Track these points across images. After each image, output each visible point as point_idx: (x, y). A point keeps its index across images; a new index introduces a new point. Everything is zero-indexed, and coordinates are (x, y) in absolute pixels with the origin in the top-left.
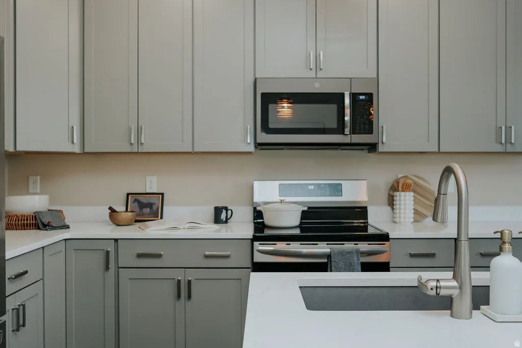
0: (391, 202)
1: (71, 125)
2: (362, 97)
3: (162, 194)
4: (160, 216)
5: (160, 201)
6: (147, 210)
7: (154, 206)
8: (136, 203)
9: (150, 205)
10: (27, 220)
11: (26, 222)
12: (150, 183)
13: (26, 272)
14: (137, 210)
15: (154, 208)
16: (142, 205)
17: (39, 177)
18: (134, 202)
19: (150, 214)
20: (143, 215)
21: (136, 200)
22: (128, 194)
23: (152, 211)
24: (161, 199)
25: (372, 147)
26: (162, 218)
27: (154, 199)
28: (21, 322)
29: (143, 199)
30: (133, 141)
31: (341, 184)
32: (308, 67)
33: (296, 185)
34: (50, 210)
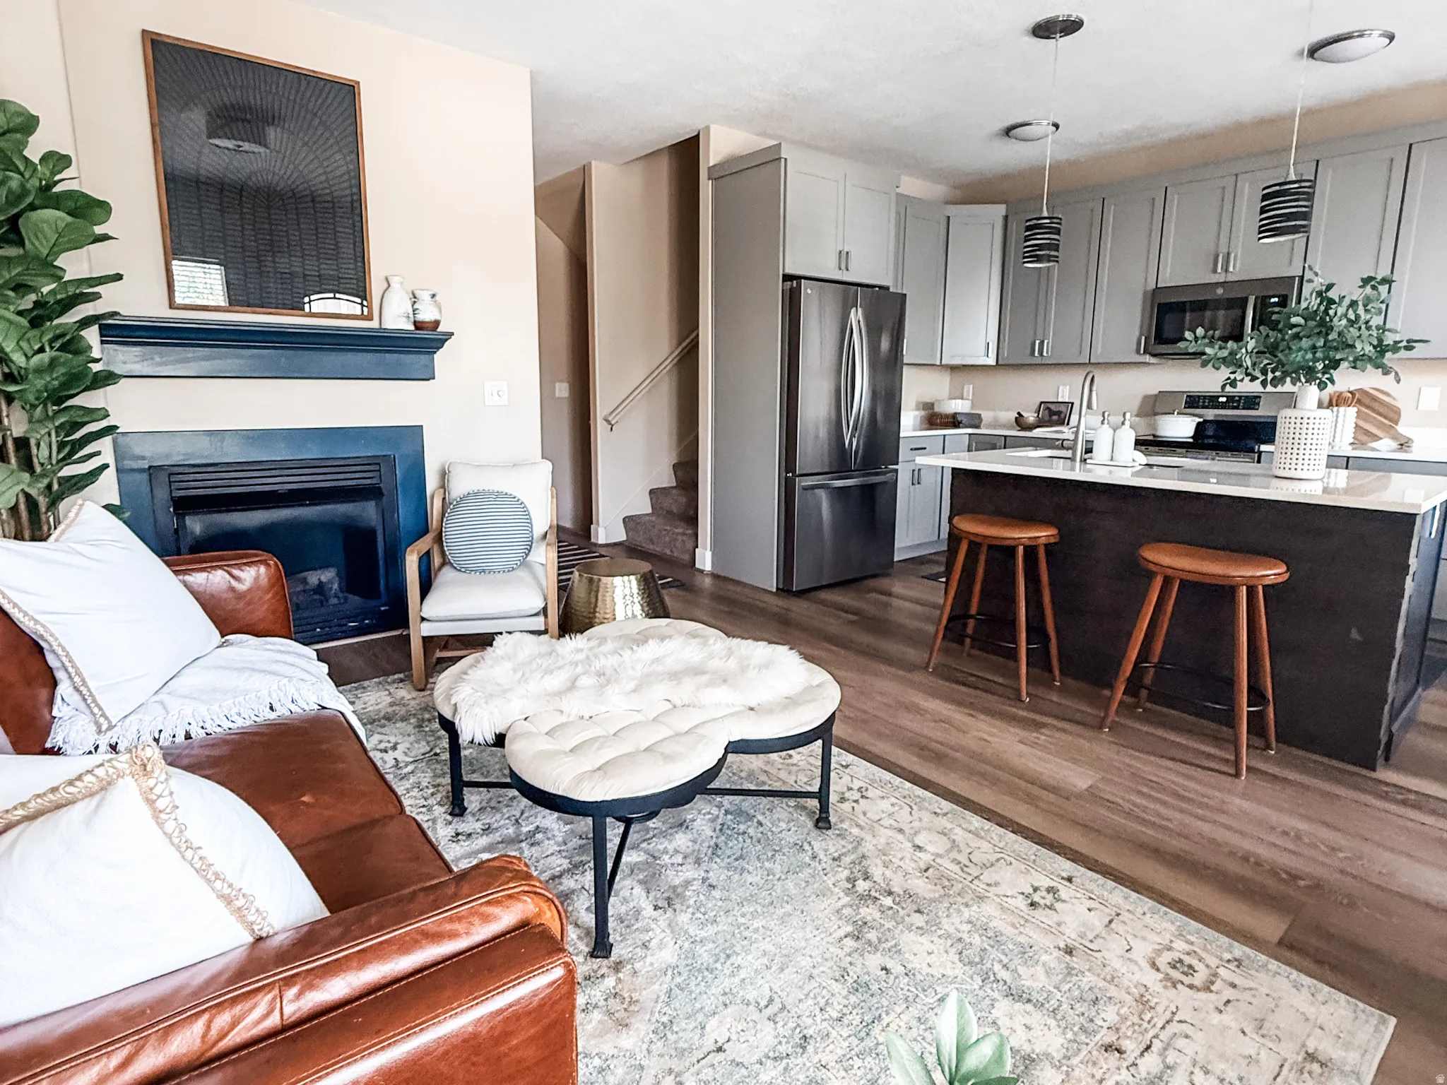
1: (987, 341)
2: (1275, 300)
3: (1073, 404)
4: (1066, 422)
5: (1069, 410)
6: (1055, 418)
7: (1062, 414)
8: (1047, 410)
9: (1059, 413)
10: (947, 417)
11: (947, 420)
12: (1062, 393)
13: (925, 448)
14: (1047, 417)
15: (1062, 416)
16: (1052, 413)
17: (972, 386)
18: (1045, 409)
20: (1050, 420)
21: (1048, 408)
22: (1042, 403)
26: (1068, 424)
27: (1063, 408)
28: (919, 481)
29: (1053, 407)
30: (1036, 354)
31: (1260, 397)
32: (1215, 271)
33: (1205, 396)
34: (971, 412)
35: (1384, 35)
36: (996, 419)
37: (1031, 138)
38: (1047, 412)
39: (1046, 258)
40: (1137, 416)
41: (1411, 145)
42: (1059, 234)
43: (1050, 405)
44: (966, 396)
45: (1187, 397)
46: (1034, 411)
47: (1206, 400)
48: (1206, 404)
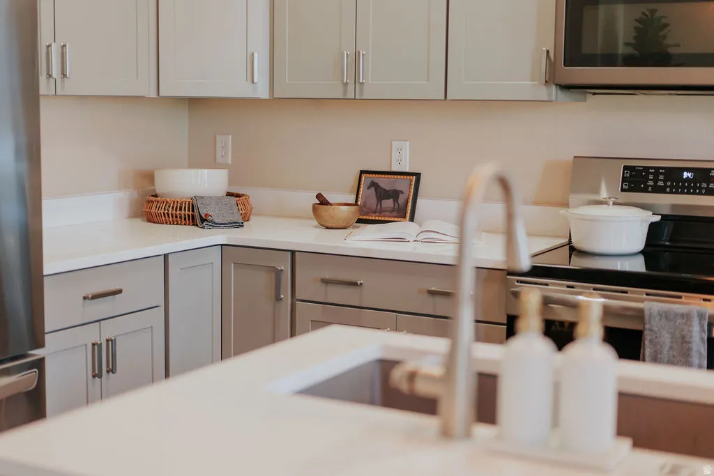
3: (418, 176)
4: (408, 215)
5: (413, 187)
6: (388, 203)
7: (401, 196)
8: (373, 188)
9: (395, 194)
10: (181, 209)
12: (398, 154)
13: (120, 292)
14: (373, 202)
16: (382, 194)
17: (230, 137)
18: (368, 188)
19: (393, 210)
20: (381, 212)
21: (374, 185)
22: (362, 172)
23: (397, 206)
24: (413, 183)
26: (412, 219)
27: (403, 185)
29: (384, 182)
33: (657, 169)
34: (229, 194)
43: (378, 180)
44: (219, 160)
45: (625, 168)
46: (351, 192)
47: (661, 177)
48: (661, 183)
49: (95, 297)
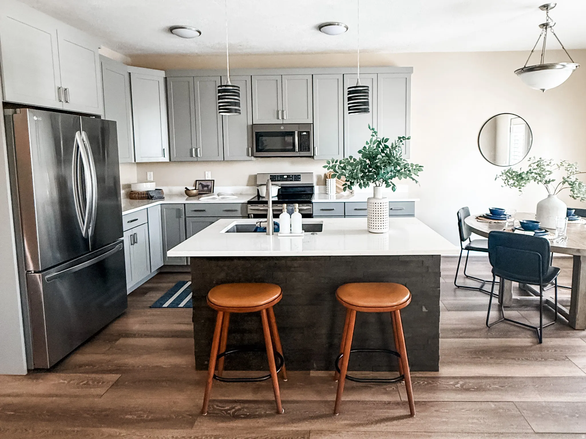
0: (325, 184)
1: (163, 148)
2: (305, 133)
3: (214, 181)
5: (212, 184)
6: (206, 189)
9: (207, 186)
10: (143, 195)
11: (143, 196)
12: (207, 175)
13: (137, 219)
14: (201, 188)
15: (210, 187)
16: (203, 186)
17: (152, 173)
20: (204, 191)
21: (200, 183)
22: (197, 181)
23: (208, 189)
25: (312, 157)
26: (213, 193)
27: (209, 183)
28: (136, 241)
29: (204, 183)
30: (194, 156)
31: (300, 175)
32: (278, 118)
33: (278, 175)
34: (156, 189)
35: (345, 27)
36: (170, 191)
37: (187, 36)
38: (200, 185)
39: (234, 111)
40: (247, 186)
41: (343, 74)
42: (239, 96)
43: (202, 182)
44: (148, 179)
45: (270, 176)
46: (193, 186)
47: (279, 177)
48: (279, 179)
49: (132, 221)
